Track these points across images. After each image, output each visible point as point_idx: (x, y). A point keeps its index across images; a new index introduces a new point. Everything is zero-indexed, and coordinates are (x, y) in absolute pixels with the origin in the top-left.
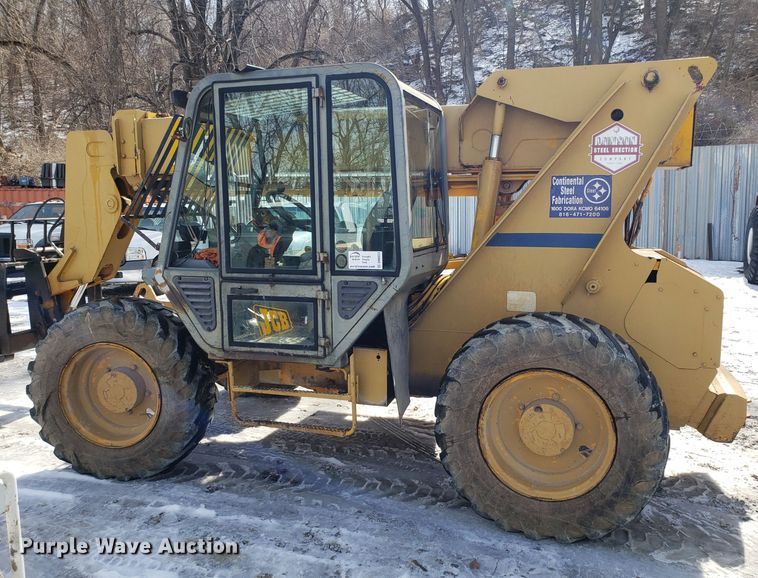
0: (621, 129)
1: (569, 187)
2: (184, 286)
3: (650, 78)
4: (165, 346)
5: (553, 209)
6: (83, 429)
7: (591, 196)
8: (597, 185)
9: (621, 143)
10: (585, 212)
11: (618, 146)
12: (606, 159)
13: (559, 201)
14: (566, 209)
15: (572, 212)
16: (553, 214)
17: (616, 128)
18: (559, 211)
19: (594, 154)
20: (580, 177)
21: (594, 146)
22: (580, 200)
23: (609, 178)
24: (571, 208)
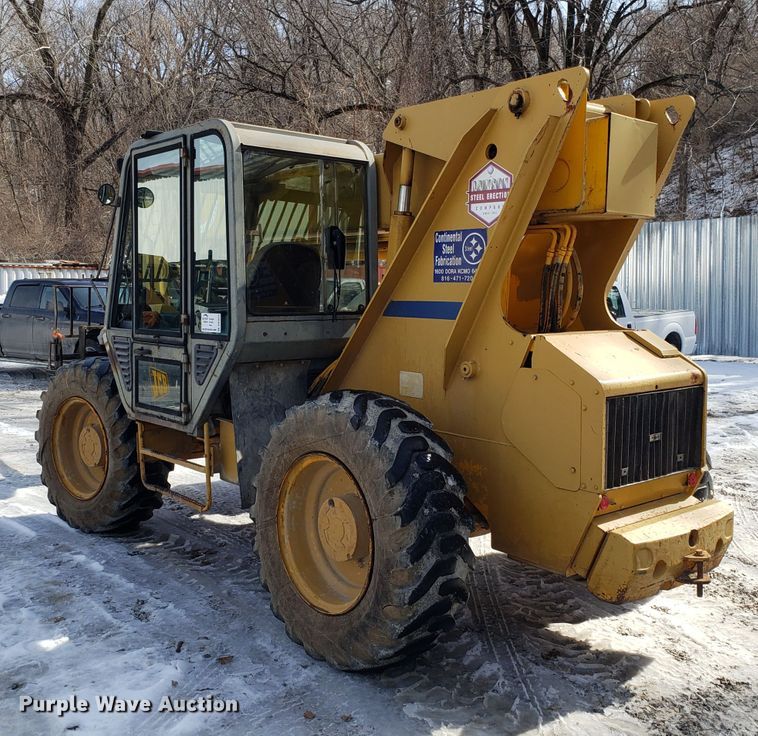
0: (495, 169)
1: (449, 244)
2: (116, 346)
3: (514, 102)
4: (110, 405)
5: (437, 271)
6: (66, 478)
7: (468, 254)
8: (474, 242)
9: (495, 188)
10: (463, 275)
11: (492, 191)
12: (481, 208)
13: (441, 261)
14: (447, 271)
15: (452, 275)
16: (437, 278)
17: (490, 168)
18: (441, 275)
19: (471, 203)
20: (459, 232)
21: (471, 193)
22: (458, 261)
23: (483, 232)
24: (452, 271)
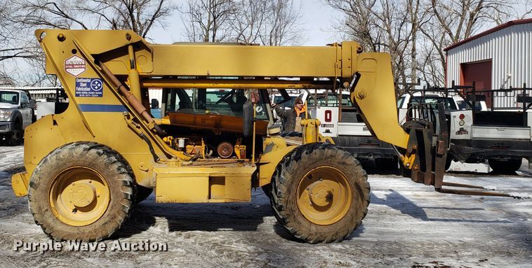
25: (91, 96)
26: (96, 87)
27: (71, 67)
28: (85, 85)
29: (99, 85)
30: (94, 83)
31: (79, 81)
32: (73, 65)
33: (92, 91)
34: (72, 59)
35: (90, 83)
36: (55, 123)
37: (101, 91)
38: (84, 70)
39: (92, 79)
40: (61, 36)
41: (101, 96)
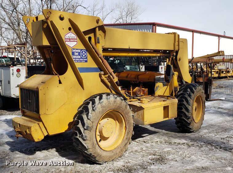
25: (81, 61)
26: (84, 56)
27: (68, 40)
28: (77, 54)
29: (85, 54)
30: (82, 53)
31: (74, 51)
32: (70, 39)
33: (81, 58)
34: (69, 35)
35: (80, 52)
36: (60, 82)
37: (86, 58)
38: (76, 43)
39: (81, 50)
40: (62, 16)
41: (86, 61)
